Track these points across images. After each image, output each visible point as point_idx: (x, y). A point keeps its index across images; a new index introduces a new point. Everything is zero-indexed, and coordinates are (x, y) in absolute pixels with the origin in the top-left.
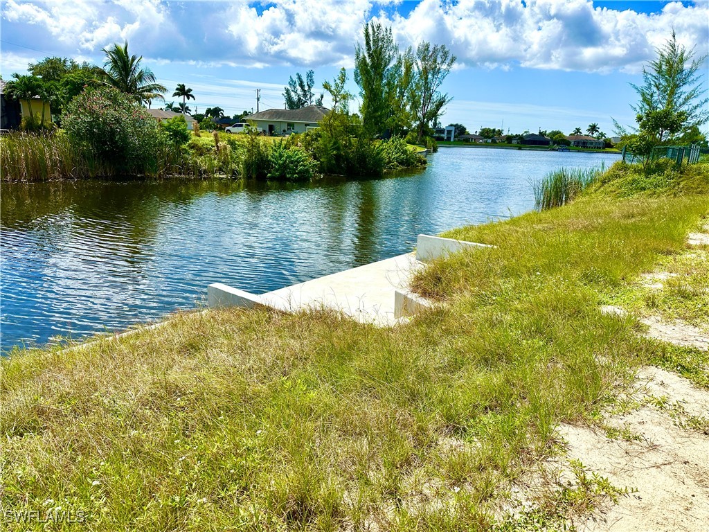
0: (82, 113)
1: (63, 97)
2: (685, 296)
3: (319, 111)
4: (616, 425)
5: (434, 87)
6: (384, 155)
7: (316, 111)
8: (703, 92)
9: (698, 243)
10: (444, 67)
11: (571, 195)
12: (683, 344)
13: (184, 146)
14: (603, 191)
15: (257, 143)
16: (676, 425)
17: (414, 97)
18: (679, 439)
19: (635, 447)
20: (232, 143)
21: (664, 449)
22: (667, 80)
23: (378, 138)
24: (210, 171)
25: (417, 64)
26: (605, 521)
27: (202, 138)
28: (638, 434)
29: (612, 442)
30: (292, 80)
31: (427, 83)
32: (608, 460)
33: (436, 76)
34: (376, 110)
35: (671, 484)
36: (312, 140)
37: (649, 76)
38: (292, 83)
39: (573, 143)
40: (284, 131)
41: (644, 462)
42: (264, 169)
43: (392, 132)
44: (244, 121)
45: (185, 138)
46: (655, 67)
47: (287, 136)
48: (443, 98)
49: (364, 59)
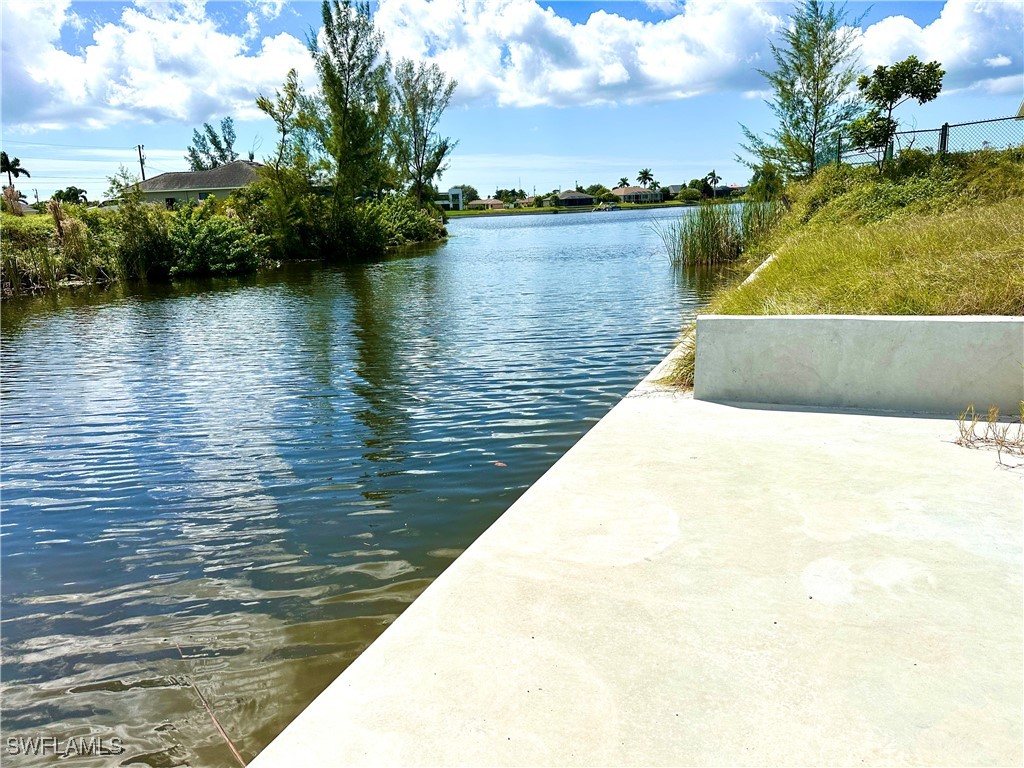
3: (251, 169)
5: (427, 126)
6: (383, 221)
7: (247, 170)
10: (439, 96)
17: (399, 143)
25: (397, 93)
30: (197, 135)
31: (416, 122)
33: (429, 111)
34: (358, 145)
36: (250, 204)
38: (199, 140)
39: (622, 198)
42: (161, 259)
46: (790, 39)
48: (445, 143)
49: (326, 58)
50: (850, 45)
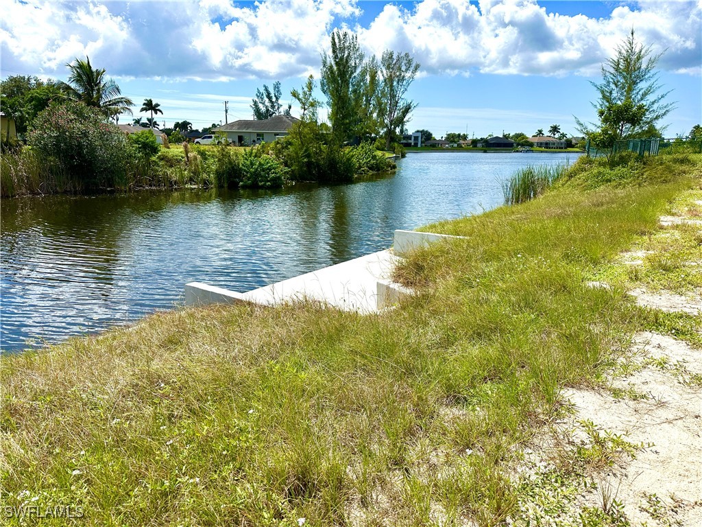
0: (48, 128)
1: (28, 113)
2: (667, 269)
3: (288, 121)
4: (620, 387)
5: (399, 94)
6: (354, 160)
7: (285, 121)
8: (659, 87)
9: (670, 224)
10: (408, 75)
11: (539, 190)
12: (672, 311)
13: (154, 158)
14: (570, 185)
15: (227, 153)
16: (680, 383)
17: (380, 104)
18: (686, 396)
19: (642, 405)
20: (203, 154)
21: (673, 405)
22: (624, 77)
23: (347, 145)
24: (181, 182)
25: (382, 72)
26: (626, 476)
27: (172, 150)
28: (643, 394)
29: (619, 402)
30: (259, 92)
31: (392, 90)
32: (618, 419)
33: (401, 84)
34: (344, 117)
35: (686, 438)
36: (283, 148)
37: (608, 74)
38: (260, 95)
39: (536, 144)
40: (254, 141)
41: (655, 419)
42: (236, 177)
43: (361, 139)
44: (214, 133)
45: (155, 150)
46: (613, 65)
47: (257, 145)
48: (409, 105)
49: (331, 67)
50: (651, 71)
